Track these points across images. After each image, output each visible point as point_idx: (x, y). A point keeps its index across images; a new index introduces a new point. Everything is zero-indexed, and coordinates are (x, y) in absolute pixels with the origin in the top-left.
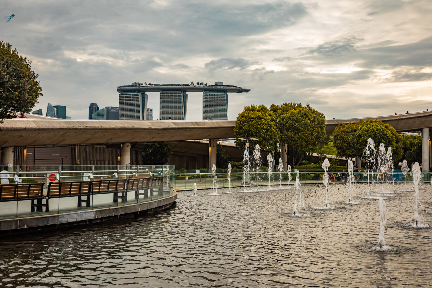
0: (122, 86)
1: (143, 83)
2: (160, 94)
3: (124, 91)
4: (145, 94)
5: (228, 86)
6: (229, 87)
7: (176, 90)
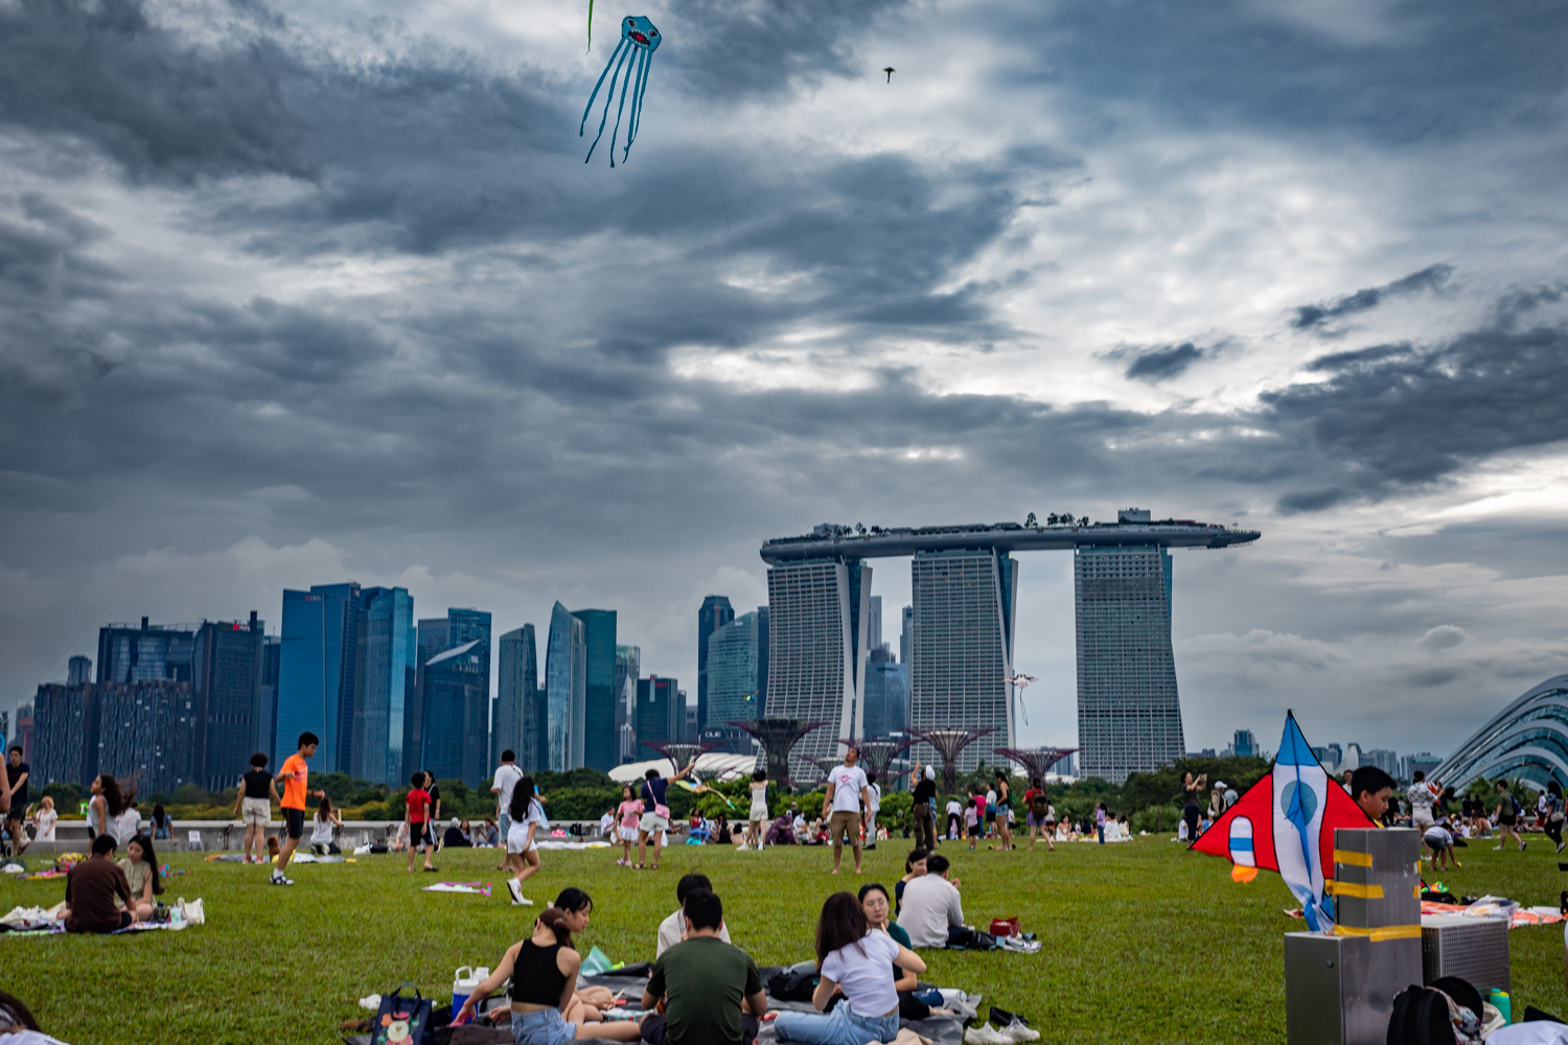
0: (779, 541)
1: (853, 526)
2: (914, 563)
3: (786, 557)
4: (861, 563)
5: (1170, 522)
6: (1172, 527)
7: (971, 546)
